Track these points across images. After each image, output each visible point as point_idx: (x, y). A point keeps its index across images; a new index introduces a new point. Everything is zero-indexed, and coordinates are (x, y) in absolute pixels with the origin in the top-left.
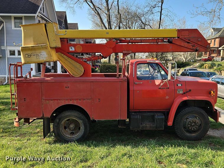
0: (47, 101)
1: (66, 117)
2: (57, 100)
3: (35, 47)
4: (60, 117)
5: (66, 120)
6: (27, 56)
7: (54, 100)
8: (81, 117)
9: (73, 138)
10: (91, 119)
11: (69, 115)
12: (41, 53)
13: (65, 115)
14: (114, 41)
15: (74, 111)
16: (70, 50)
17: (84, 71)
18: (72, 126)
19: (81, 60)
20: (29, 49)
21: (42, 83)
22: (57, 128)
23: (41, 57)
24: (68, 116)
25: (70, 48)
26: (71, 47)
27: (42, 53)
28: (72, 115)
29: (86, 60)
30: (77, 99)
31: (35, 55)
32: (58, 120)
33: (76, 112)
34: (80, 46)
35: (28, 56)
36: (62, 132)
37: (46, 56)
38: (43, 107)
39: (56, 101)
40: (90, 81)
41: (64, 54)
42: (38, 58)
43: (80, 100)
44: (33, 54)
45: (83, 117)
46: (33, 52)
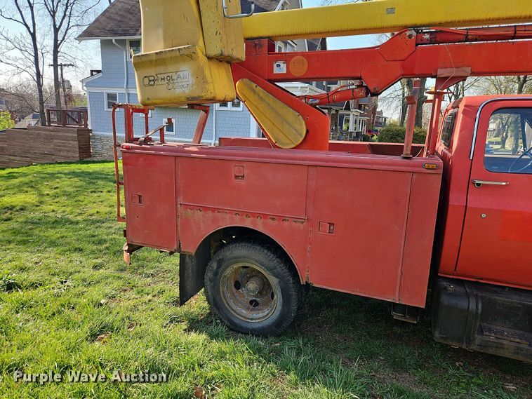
0: (189, 210)
1: (237, 259)
2: (213, 210)
3: (163, 56)
4: (220, 257)
5: (235, 266)
6: (146, 80)
7: (206, 209)
8: (276, 268)
9: (252, 319)
10: (303, 282)
11: (244, 257)
12: (178, 73)
13: (233, 255)
14: (410, 36)
15: (259, 248)
16: (276, 70)
17: (307, 131)
18: (252, 286)
19: (304, 101)
20: (151, 61)
21: (178, 159)
22: (212, 284)
23: (179, 84)
24: (240, 258)
25: (275, 65)
26: (279, 63)
27: (181, 74)
28: (252, 259)
29: (317, 101)
30: (265, 216)
31: (164, 79)
32: (215, 265)
33: (262, 250)
34: (301, 57)
35: (150, 81)
36: (224, 297)
37: (191, 82)
38: (179, 224)
39: (210, 214)
40: (307, 163)
41: (258, 84)
42: (171, 86)
43: (273, 219)
44: (160, 76)
45: (281, 268)
46: (161, 69)
